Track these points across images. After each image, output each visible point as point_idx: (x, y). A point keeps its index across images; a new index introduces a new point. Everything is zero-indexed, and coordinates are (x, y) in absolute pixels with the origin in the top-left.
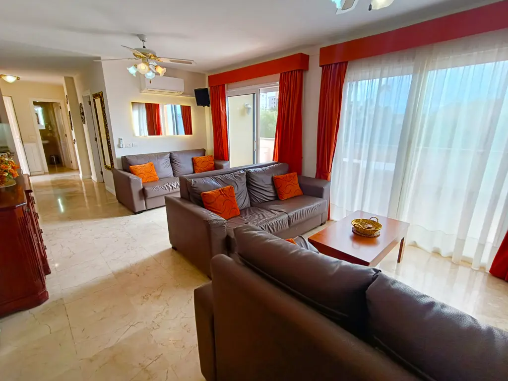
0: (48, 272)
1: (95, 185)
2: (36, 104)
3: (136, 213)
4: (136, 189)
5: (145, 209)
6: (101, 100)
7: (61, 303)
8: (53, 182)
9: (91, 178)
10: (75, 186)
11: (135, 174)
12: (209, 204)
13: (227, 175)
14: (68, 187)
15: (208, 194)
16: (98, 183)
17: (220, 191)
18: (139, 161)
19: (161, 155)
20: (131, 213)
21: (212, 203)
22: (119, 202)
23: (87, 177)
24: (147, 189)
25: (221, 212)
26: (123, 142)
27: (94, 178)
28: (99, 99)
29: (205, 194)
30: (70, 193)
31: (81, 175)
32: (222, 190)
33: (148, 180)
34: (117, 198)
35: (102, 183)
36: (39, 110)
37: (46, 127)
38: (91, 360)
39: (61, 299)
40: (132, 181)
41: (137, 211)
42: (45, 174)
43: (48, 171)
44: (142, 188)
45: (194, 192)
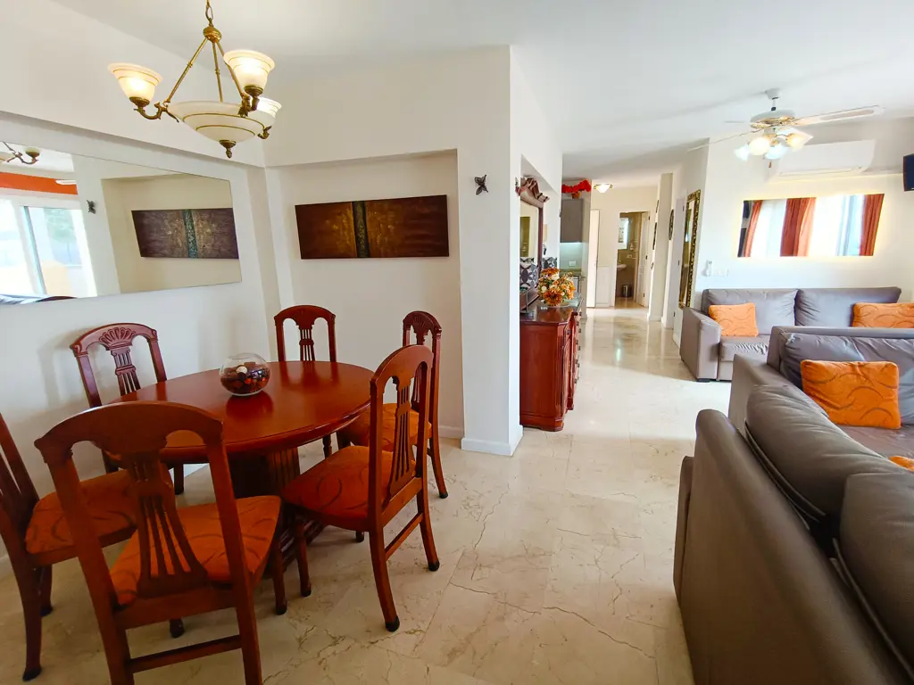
0: (570, 406)
1: (663, 330)
2: (623, 215)
3: (698, 380)
4: (706, 343)
5: (715, 378)
6: (696, 202)
7: (570, 438)
8: (616, 318)
9: (660, 321)
10: (637, 327)
11: (714, 319)
12: (813, 382)
13: (894, 340)
14: (627, 327)
15: (816, 365)
16: (667, 329)
17: (852, 366)
18: (729, 300)
19: (776, 294)
20: (691, 377)
21: (824, 383)
22: (683, 360)
23: (657, 318)
24: (724, 344)
25: (838, 406)
26: (712, 267)
27: (664, 320)
28: (693, 202)
29: (810, 363)
30: (628, 335)
31: (649, 314)
32: (860, 366)
33: (735, 332)
34: (681, 354)
35: (670, 329)
36: (626, 222)
37: (628, 245)
38: (573, 496)
39: (572, 435)
40: (703, 328)
41: (701, 376)
42: (611, 307)
43: (613, 304)
44: (719, 341)
45: (789, 355)
